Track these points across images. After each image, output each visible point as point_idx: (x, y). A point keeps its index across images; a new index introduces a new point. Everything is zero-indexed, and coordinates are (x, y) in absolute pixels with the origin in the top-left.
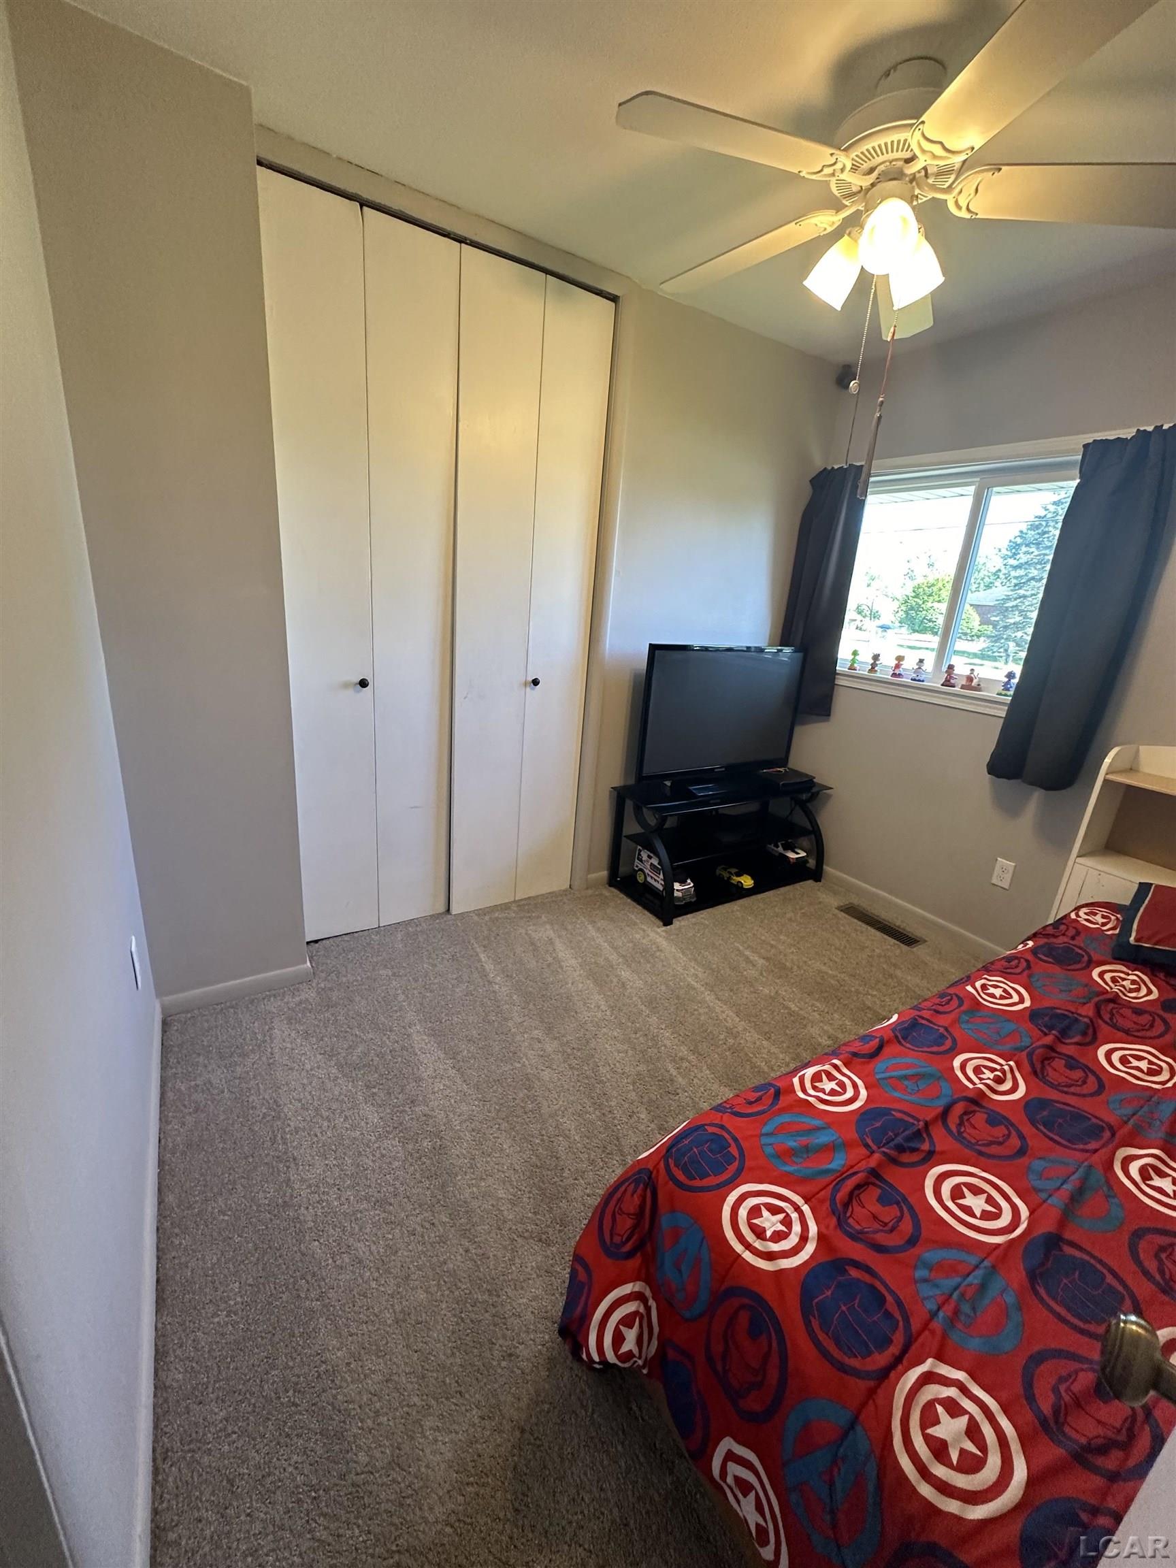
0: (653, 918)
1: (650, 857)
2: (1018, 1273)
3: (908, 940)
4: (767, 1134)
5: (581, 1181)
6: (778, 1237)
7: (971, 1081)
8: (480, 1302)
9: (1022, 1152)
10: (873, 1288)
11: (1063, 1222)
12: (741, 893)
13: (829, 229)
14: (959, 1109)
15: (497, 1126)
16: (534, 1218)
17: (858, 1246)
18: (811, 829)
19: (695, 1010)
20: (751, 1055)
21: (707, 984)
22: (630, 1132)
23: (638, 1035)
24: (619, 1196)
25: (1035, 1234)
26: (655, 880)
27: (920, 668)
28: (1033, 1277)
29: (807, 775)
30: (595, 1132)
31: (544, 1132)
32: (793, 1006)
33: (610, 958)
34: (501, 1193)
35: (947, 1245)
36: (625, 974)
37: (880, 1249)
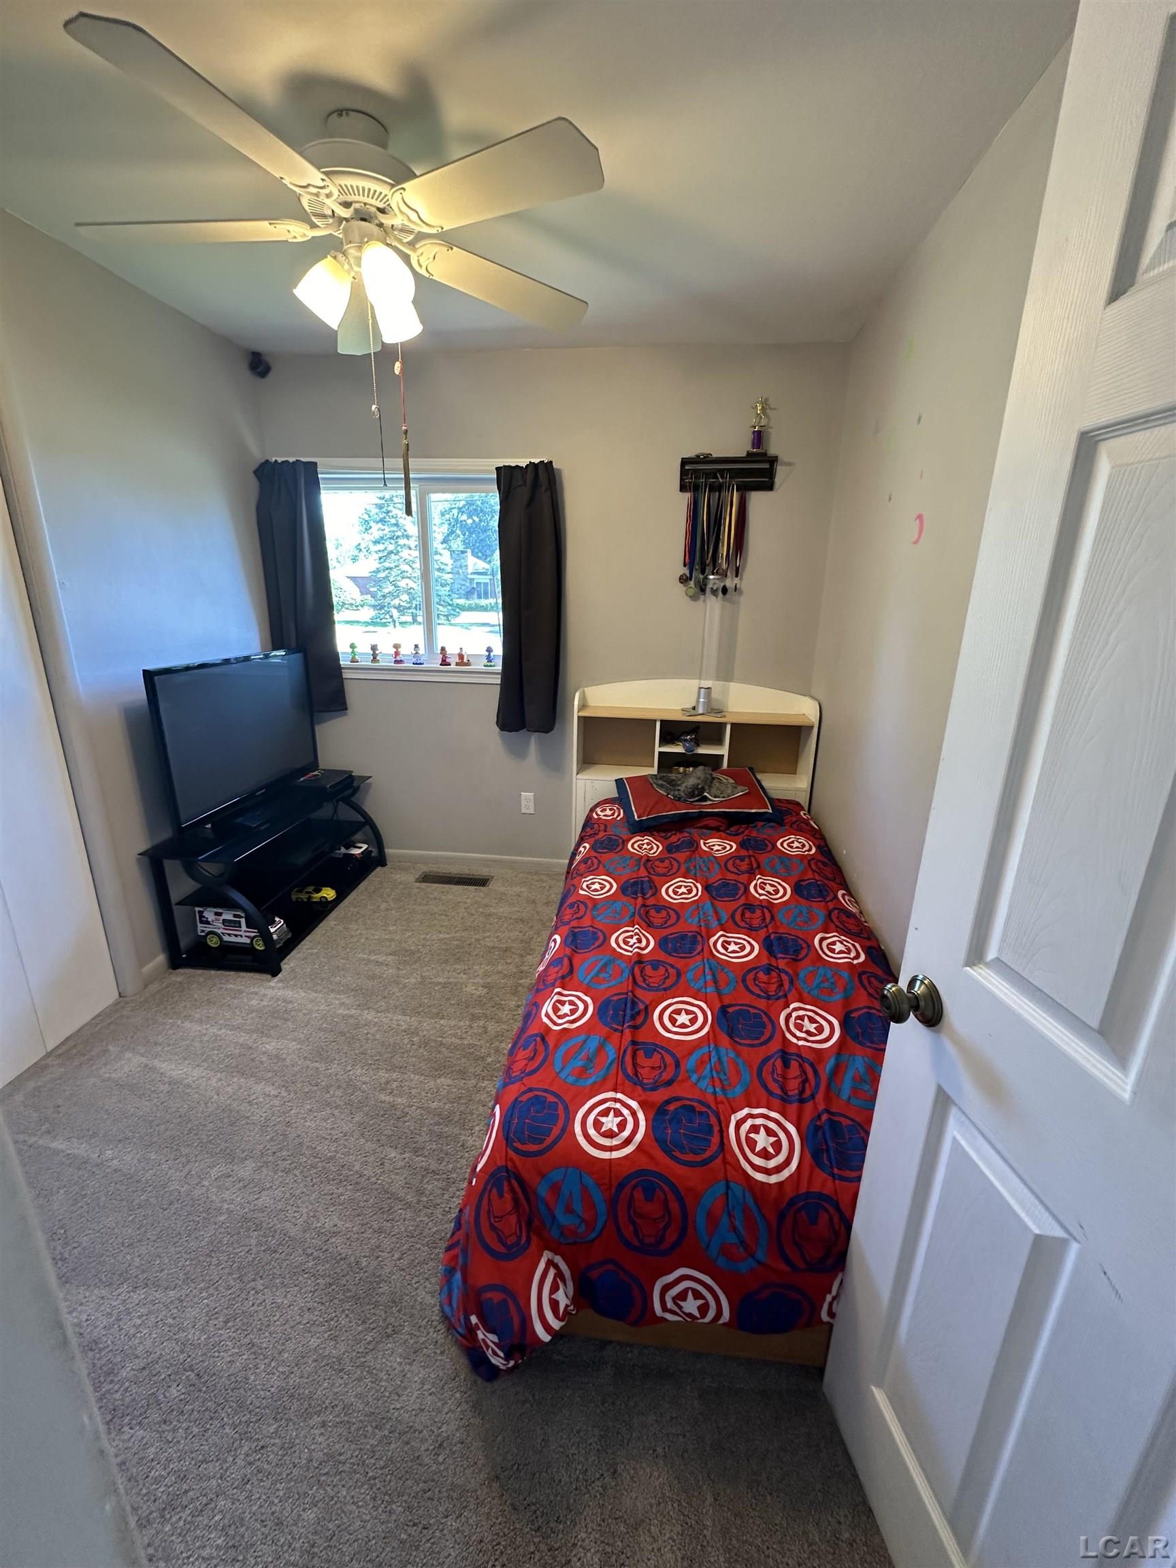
0: (257, 976)
1: (217, 914)
2: (724, 1039)
3: (482, 882)
4: (562, 1069)
5: (383, 1254)
6: (622, 1126)
7: (628, 951)
8: (377, 1446)
9: (679, 975)
10: (684, 1106)
11: (720, 996)
12: (326, 908)
13: (300, 240)
14: (637, 970)
15: (253, 1292)
16: (367, 1326)
17: (661, 1090)
18: (363, 820)
19: (368, 1034)
20: (440, 1039)
21: (359, 1006)
22: (393, 1177)
23: (331, 1092)
24: (487, 1208)
25: (716, 1014)
26: (236, 936)
27: (417, 653)
28: (731, 1036)
29: (345, 772)
30: (362, 1204)
31: (309, 1251)
32: (441, 980)
33: (241, 1041)
34: (314, 1342)
35: (690, 1053)
36: (271, 1046)
37: (669, 1083)
